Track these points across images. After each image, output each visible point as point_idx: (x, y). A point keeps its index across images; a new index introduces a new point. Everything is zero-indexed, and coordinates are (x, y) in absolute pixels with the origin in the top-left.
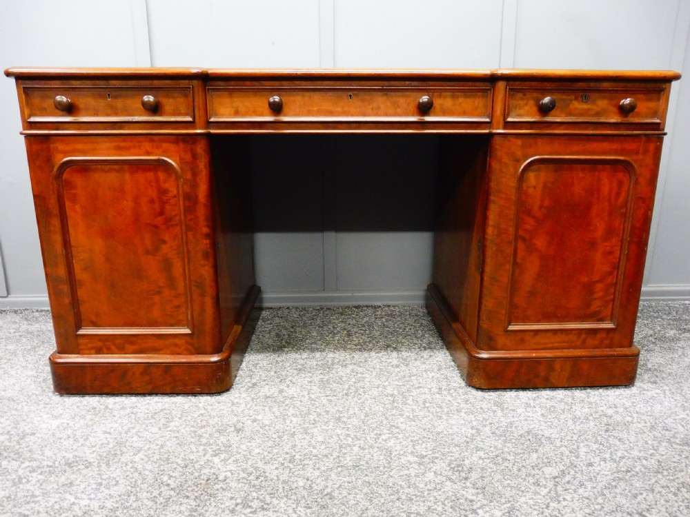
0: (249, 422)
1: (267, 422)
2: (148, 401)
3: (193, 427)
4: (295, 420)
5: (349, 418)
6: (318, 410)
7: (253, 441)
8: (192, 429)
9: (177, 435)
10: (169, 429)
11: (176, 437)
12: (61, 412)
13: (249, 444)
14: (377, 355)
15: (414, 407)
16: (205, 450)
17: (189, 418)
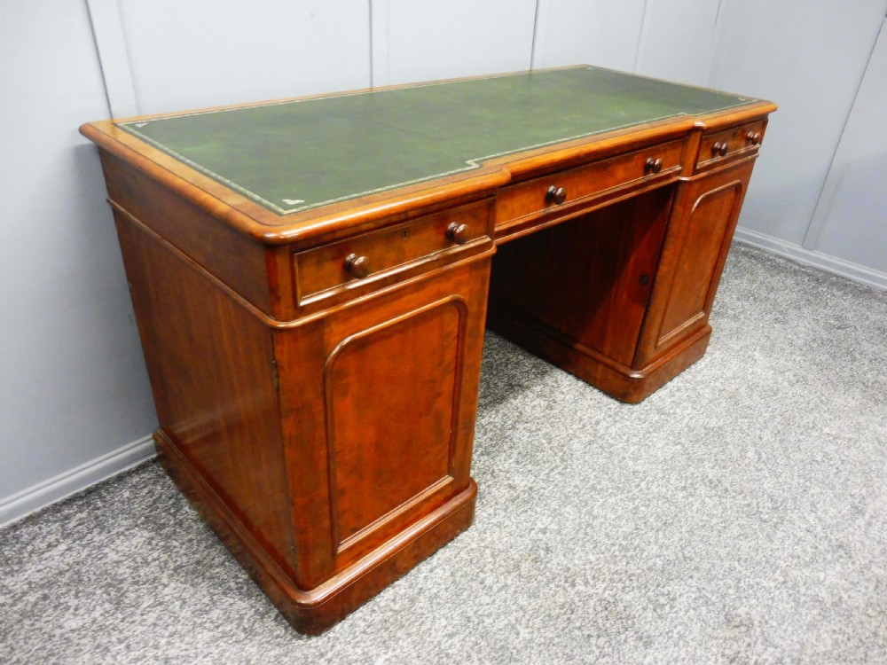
0: (541, 536)
1: (554, 526)
2: (422, 576)
3: (509, 572)
4: (567, 509)
5: (599, 483)
6: (569, 490)
7: (575, 552)
8: (514, 574)
9: (513, 589)
10: (495, 589)
11: (516, 592)
12: (359, 651)
13: (577, 556)
14: (518, 401)
15: (621, 445)
16: (557, 586)
17: (490, 566)
